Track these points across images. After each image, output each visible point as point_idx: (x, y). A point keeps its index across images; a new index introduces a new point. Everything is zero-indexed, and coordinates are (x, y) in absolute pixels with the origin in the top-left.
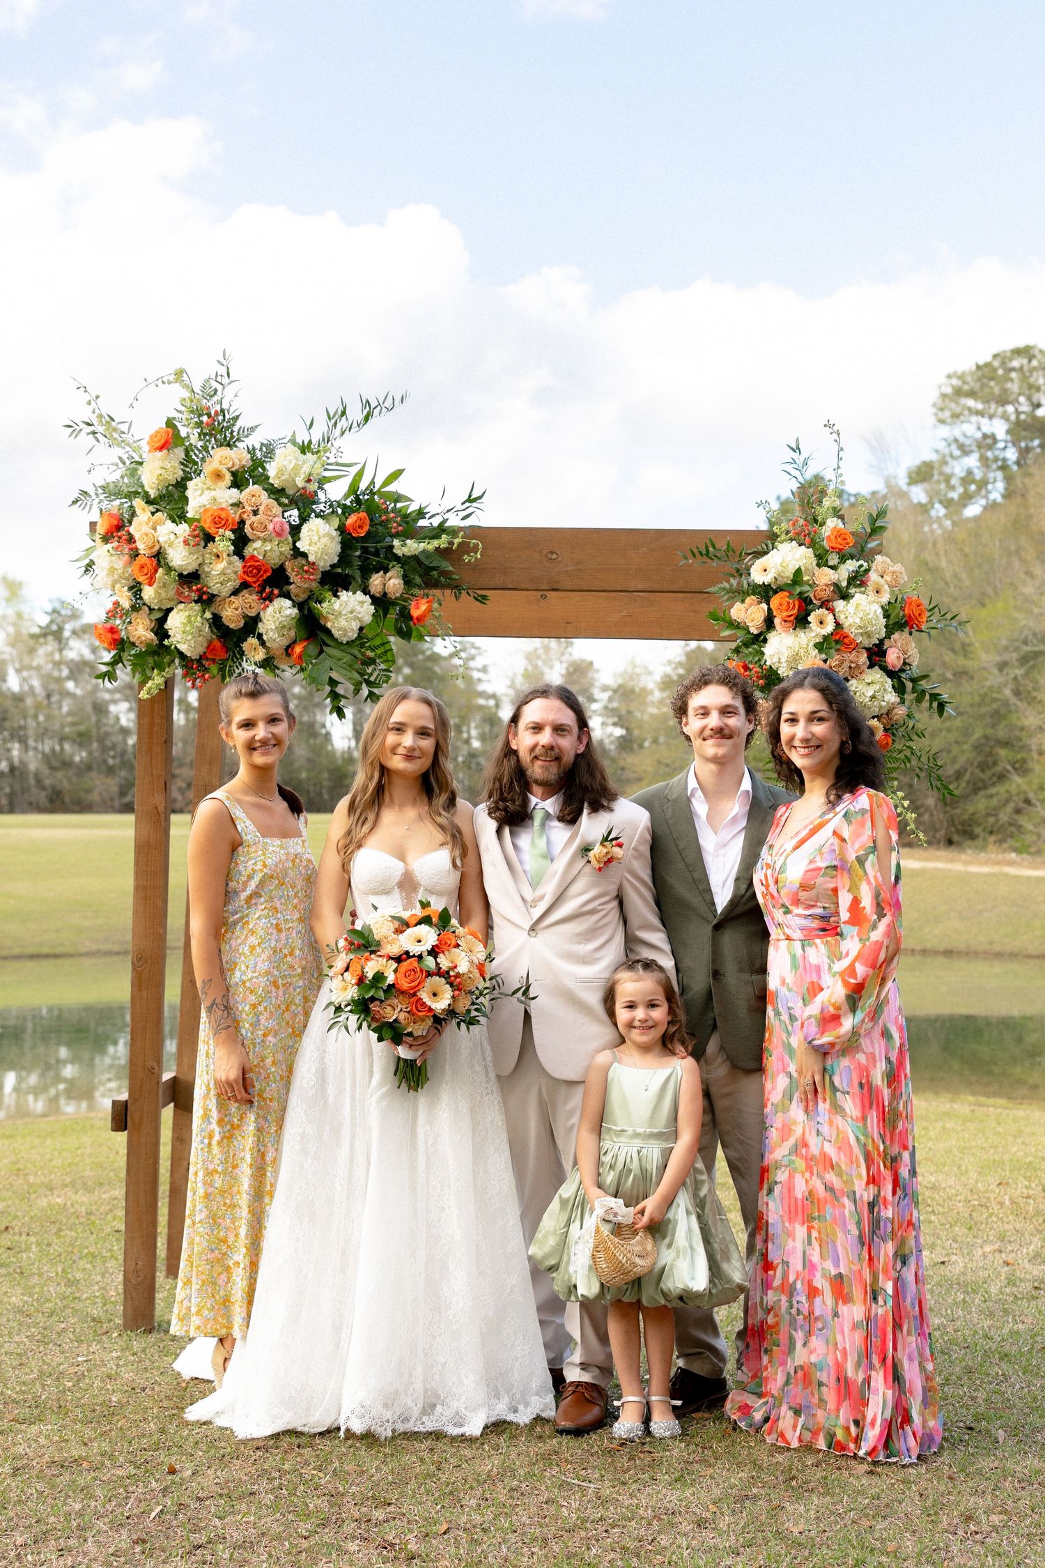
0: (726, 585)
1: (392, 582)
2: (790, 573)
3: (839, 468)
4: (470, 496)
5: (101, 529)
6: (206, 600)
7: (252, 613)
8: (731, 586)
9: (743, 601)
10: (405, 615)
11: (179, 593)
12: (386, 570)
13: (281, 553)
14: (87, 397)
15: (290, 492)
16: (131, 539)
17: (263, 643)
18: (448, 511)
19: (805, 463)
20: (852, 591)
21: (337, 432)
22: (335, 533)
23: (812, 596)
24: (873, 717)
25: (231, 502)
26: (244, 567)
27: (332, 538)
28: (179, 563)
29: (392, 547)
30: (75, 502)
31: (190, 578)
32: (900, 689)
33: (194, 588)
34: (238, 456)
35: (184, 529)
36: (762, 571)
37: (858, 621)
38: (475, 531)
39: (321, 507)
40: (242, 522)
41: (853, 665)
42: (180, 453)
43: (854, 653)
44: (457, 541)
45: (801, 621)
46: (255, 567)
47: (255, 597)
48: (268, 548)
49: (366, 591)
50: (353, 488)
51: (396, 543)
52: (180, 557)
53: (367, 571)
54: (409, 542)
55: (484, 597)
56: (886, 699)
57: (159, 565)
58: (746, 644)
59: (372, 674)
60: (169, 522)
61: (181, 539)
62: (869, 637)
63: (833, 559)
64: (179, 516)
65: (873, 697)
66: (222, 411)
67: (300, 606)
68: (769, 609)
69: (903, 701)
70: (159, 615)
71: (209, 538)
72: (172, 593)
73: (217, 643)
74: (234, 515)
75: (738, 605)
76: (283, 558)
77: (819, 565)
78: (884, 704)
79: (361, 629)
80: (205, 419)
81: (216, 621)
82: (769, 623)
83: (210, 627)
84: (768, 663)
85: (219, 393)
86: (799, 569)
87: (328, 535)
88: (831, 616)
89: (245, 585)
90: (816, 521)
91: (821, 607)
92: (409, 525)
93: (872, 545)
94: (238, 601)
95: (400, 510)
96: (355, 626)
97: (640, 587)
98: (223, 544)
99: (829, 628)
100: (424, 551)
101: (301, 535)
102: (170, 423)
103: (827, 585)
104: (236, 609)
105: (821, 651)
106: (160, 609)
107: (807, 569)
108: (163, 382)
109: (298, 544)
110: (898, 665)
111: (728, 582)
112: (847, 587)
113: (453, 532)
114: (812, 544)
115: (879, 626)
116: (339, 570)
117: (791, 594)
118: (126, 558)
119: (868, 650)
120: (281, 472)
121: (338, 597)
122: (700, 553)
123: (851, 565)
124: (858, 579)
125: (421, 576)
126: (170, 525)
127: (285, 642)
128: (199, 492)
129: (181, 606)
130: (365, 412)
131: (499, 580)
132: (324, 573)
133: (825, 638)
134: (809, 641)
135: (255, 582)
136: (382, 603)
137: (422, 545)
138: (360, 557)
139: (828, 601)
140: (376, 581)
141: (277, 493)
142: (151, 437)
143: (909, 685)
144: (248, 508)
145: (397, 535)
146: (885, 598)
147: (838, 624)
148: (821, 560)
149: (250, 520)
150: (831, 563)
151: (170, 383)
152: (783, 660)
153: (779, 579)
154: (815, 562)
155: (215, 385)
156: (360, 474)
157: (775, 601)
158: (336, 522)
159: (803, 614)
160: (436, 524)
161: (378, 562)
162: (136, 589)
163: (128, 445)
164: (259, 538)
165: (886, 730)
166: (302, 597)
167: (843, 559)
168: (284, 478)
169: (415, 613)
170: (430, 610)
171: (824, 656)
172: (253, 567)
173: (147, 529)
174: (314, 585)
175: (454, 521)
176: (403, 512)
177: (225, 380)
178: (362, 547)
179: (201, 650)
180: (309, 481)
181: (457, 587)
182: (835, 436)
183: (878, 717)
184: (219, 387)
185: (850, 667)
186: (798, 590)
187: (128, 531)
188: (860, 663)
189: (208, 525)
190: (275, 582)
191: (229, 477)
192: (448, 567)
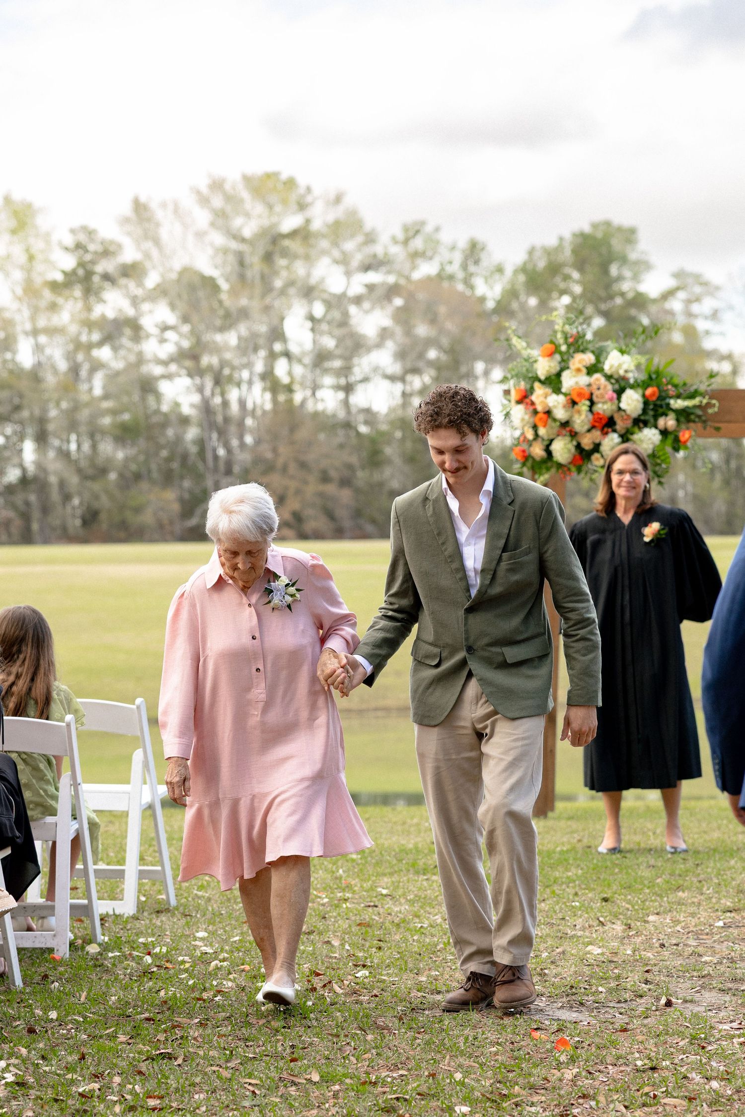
1: (669, 422)
5: (515, 396)
6: (574, 435)
7: (597, 441)
10: (677, 440)
11: (559, 432)
12: (667, 416)
13: (612, 410)
15: (616, 376)
16: (533, 403)
17: (602, 456)
18: (700, 383)
22: (640, 398)
25: (586, 383)
26: (594, 418)
28: (560, 416)
29: (670, 403)
30: (500, 382)
31: (565, 424)
33: (567, 429)
34: (587, 356)
35: (561, 399)
38: (716, 393)
39: (632, 383)
40: (592, 394)
42: (558, 357)
44: (705, 399)
46: (599, 417)
47: (599, 433)
48: (606, 407)
49: (656, 427)
50: (648, 371)
51: (672, 402)
52: (560, 414)
53: (656, 417)
54: (678, 401)
55: (720, 428)
57: (549, 417)
60: (553, 394)
61: (561, 404)
64: (557, 390)
67: (622, 436)
70: (546, 443)
71: (574, 403)
72: (555, 431)
73: (578, 457)
74: (587, 391)
76: (613, 412)
79: (655, 448)
81: (578, 447)
83: (575, 448)
87: (638, 401)
89: (593, 427)
92: (679, 392)
94: (589, 435)
95: (674, 382)
96: (651, 446)
98: (584, 406)
100: (688, 406)
101: (622, 399)
104: (589, 439)
106: (548, 439)
109: (620, 405)
113: (703, 394)
116: (643, 417)
118: (531, 413)
120: (611, 367)
121: (642, 431)
125: (686, 418)
126: (554, 396)
128: (568, 379)
129: (560, 438)
132: (634, 419)
135: (599, 425)
136: (664, 433)
137: (686, 402)
138: (653, 409)
140: (661, 422)
141: (609, 377)
144: (596, 387)
145: (671, 397)
149: (596, 393)
158: (640, 392)
160: (694, 389)
161: (662, 412)
162: (535, 427)
164: (601, 402)
166: (623, 432)
168: (613, 370)
169: (682, 439)
170: (690, 436)
173: (542, 399)
174: (630, 425)
175: (704, 387)
176: (675, 384)
178: (655, 405)
179: (569, 460)
180: (626, 371)
181: (704, 423)
187: (531, 399)
189: (574, 397)
190: (608, 424)
191: (584, 371)
192: (699, 412)
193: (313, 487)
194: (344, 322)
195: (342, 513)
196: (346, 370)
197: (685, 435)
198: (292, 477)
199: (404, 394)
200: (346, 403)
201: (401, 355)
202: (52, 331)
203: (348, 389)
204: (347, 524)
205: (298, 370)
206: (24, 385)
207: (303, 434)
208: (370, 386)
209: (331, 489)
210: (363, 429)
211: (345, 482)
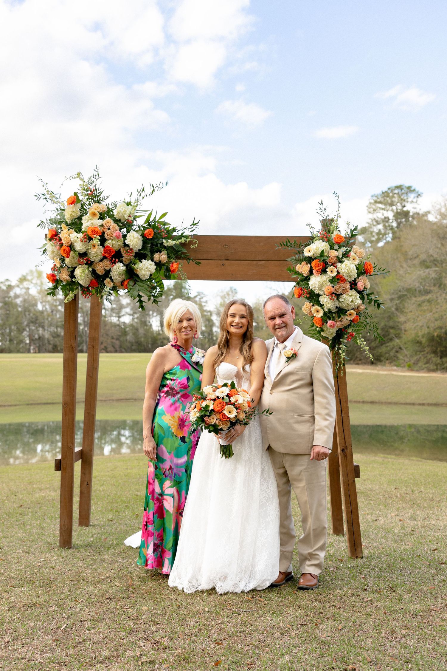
0: (294, 257)
1: (163, 257)
2: (319, 252)
3: (338, 211)
4: (193, 223)
5: (49, 236)
6: (90, 263)
7: (108, 269)
8: (296, 258)
9: (301, 264)
10: (168, 270)
11: (79, 261)
12: (161, 252)
13: (119, 245)
14: (43, 184)
15: (122, 221)
16: (60, 240)
17: (112, 280)
18: (185, 229)
19: (325, 209)
20: (344, 259)
21: (141, 197)
22: (140, 237)
23: (328, 261)
24: (352, 309)
25: (99, 225)
26: (104, 250)
27: (139, 239)
28: (79, 249)
29: (163, 243)
30: (38, 226)
31: (83, 255)
32: (362, 298)
33: (85, 258)
34: (102, 207)
35: (81, 235)
36: (308, 251)
37: (346, 271)
38: (195, 236)
39: (135, 227)
40: (104, 233)
41: (344, 289)
42: (79, 206)
43: (344, 284)
44: (188, 240)
45: (324, 271)
46: (108, 250)
47: (108, 262)
48: (114, 243)
49: (152, 260)
50: (148, 220)
51: (164, 241)
52: (79, 247)
53: (153, 252)
54: (169, 240)
55: (199, 263)
56: (357, 302)
57: (71, 250)
58: (302, 281)
59: (155, 293)
60: (75, 233)
61: (79, 239)
62: (350, 277)
63: (336, 247)
64: (79, 230)
65: (352, 301)
66: (96, 189)
67: (127, 266)
68: (311, 267)
69: (363, 303)
70: (71, 270)
71: (90, 239)
72: (76, 261)
73: (94, 281)
74: (100, 230)
75: (299, 265)
76: (120, 247)
77: (330, 249)
78: (356, 304)
79: (151, 275)
80: (89, 192)
81: (94, 272)
82: (311, 272)
83: (91, 274)
84: (310, 288)
85: (95, 182)
86: (323, 250)
87: (137, 238)
88: (335, 269)
89: (105, 258)
90: (329, 232)
91: (332, 265)
92: (169, 234)
93: (352, 241)
94: (102, 264)
95: (166, 228)
96: (148, 274)
97: (260, 259)
98: (96, 241)
99: (335, 274)
100: (175, 244)
101: (127, 238)
102: (75, 194)
103: (334, 257)
104: (102, 267)
105: (331, 283)
106: (72, 267)
107: (326, 251)
108: (73, 178)
109: (126, 241)
110: (362, 289)
111: (295, 256)
112: (342, 258)
113: (187, 237)
114: (328, 241)
115: (354, 273)
116: (142, 252)
117: (320, 260)
118: (58, 247)
119: (350, 282)
120: (118, 213)
121: (141, 262)
122: (284, 244)
123: (344, 249)
124: (346, 255)
125: (174, 254)
126: (75, 234)
127: (121, 280)
128: (87, 221)
129: (80, 266)
130: (152, 189)
131: (205, 256)
132: (136, 253)
133: (333, 278)
134: (327, 279)
135: (109, 256)
136: (159, 265)
137: (174, 241)
138: (150, 247)
139: (334, 263)
140: (156, 256)
141: (117, 221)
142: (68, 199)
143: (366, 297)
144: (106, 227)
145: (165, 238)
146: (357, 262)
147: (338, 273)
148: (332, 247)
149: (107, 232)
150: (335, 249)
151: (75, 178)
152: (316, 287)
153: (315, 255)
154: (329, 248)
155: (93, 179)
156: (150, 215)
157: (313, 263)
158: (141, 233)
159: (324, 269)
160: (180, 234)
161: (157, 249)
162: (62, 259)
163: (59, 202)
164: (110, 239)
165: (357, 314)
166: (127, 262)
167: (340, 247)
168: (120, 215)
169: (172, 269)
170: (177, 268)
171: (333, 285)
172: (107, 250)
173: (66, 235)
174: (132, 257)
175: (187, 233)
176: (167, 229)
177: (97, 177)
178: (151, 243)
179: (88, 283)
180: (130, 216)
181: (188, 259)
182: (337, 198)
183: (354, 309)
184: (95, 180)
185: (343, 289)
186: (323, 258)
187: (59, 237)
188: (347, 288)
189: (90, 233)
190: (116, 256)
191: (98, 215)
192: (185, 251)
193: (109, 340)
194: (119, 300)
195: (117, 347)
196: (119, 313)
197: (174, 265)
198: (104, 338)
199: (133, 319)
200: (119, 320)
201: (132, 309)
202: (45, 302)
203: (119, 317)
204: (118, 349)
205: (107, 312)
206: (38, 314)
207: (107, 328)
208: (124, 317)
209: (114, 341)
210: (123, 327)
211: (117, 339)
